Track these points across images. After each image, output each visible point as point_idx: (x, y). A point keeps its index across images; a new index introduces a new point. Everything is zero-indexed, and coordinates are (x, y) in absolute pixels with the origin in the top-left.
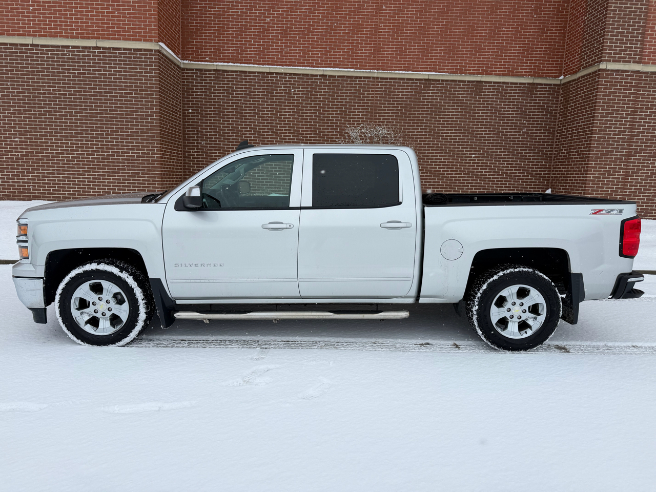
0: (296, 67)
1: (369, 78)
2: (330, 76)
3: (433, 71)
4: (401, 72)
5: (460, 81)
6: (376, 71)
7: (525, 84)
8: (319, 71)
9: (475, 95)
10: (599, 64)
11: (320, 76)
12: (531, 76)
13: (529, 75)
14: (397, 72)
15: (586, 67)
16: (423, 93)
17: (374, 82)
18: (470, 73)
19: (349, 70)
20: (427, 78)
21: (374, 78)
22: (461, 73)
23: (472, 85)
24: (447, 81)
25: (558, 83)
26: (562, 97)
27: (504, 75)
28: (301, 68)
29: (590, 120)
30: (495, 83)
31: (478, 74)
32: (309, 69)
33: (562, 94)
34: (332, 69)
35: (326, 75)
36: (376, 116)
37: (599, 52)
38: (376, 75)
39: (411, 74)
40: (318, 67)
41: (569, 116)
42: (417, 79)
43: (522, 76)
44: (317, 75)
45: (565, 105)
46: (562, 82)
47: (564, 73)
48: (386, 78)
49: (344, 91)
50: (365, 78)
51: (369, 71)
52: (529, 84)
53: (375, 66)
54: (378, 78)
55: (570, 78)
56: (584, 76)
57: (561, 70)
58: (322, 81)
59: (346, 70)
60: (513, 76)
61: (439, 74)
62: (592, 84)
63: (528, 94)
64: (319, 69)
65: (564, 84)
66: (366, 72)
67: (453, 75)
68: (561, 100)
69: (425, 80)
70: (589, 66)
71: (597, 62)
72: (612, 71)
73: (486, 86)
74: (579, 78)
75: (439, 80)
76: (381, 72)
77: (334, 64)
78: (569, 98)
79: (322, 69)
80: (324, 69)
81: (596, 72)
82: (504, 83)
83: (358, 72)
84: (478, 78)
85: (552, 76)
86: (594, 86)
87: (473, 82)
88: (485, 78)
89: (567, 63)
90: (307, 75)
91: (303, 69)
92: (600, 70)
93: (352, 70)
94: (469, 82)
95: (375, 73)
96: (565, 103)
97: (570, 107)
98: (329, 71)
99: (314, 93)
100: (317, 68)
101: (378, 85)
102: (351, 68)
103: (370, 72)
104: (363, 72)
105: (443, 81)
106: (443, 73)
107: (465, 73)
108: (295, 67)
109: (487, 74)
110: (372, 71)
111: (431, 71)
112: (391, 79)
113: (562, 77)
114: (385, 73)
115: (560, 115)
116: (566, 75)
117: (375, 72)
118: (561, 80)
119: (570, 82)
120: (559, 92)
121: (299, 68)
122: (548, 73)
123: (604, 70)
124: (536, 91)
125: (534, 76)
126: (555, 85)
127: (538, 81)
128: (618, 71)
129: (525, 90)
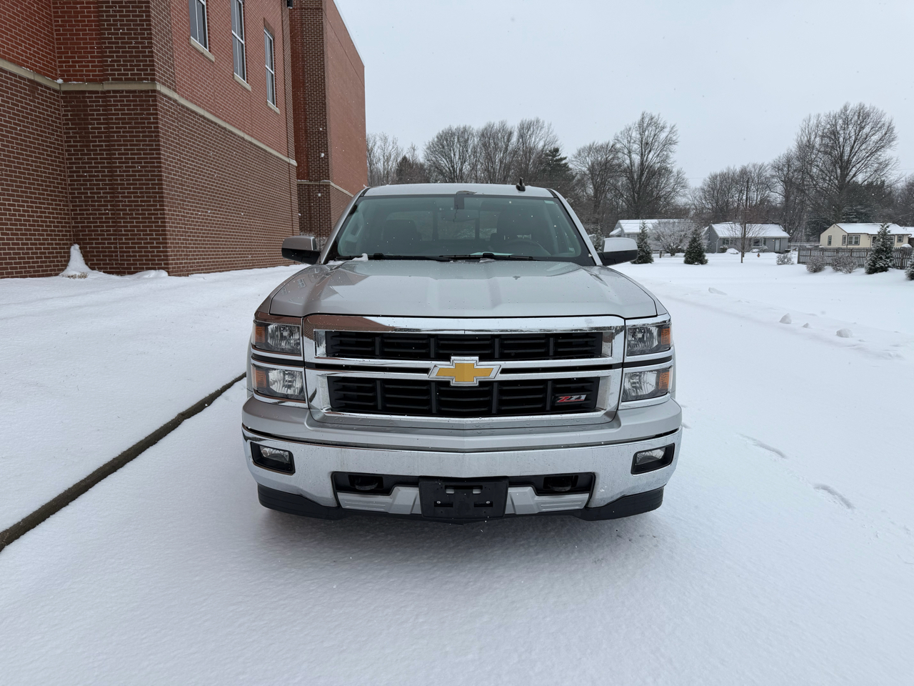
7: (24, 79)
12: (31, 69)
13: (27, 67)
15: (120, 80)
25: (57, 88)
26: (65, 111)
33: (63, 106)
37: (145, 66)
41: (94, 141)
43: (21, 65)
45: (79, 124)
46: (64, 89)
47: (62, 76)
52: (30, 80)
55: (74, 86)
56: (119, 92)
57: (56, 70)
60: (10, 61)
62: (141, 105)
63: (30, 96)
65: (65, 92)
68: (65, 115)
70: (128, 79)
71: (147, 79)
72: (163, 95)
74: (107, 92)
78: (86, 115)
81: (147, 91)
85: (48, 75)
86: (149, 110)
92: (154, 91)
96: (77, 122)
97: (93, 129)
113: (60, 81)
116: (70, 80)
118: (60, 84)
119: (84, 92)
120: (60, 102)
122: (44, 69)
123: (159, 92)
124: (38, 94)
125: (32, 69)
126: (55, 90)
127: (39, 79)
128: (165, 96)
129: (25, 89)
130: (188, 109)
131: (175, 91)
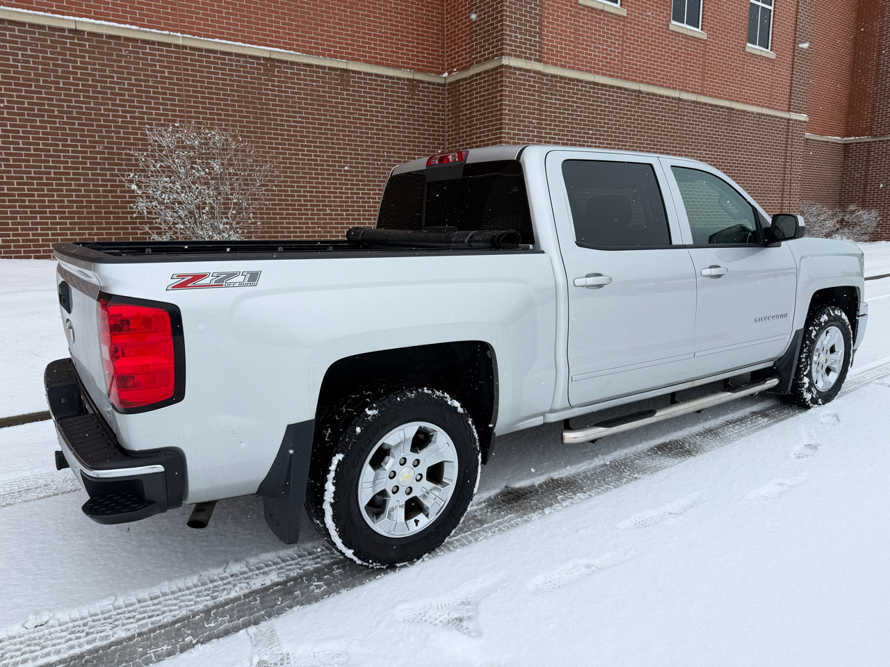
0: (14, 9)
1: (169, 45)
2: (90, 34)
3: (276, 47)
4: (224, 41)
5: (318, 67)
6: (179, 34)
7: (404, 79)
8: (68, 21)
9: (341, 90)
10: (501, 59)
11: (71, 31)
12: (410, 69)
13: (407, 68)
14: (217, 40)
15: (480, 61)
16: (265, 80)
17: (178, 53)
18: (331, 56)
19: (128, 26)
20: (267, 55)
21: (177, 46)
22: (319, 54)
23: (335, 74)
24: (297, 64)
25: (442, 81)
26: (449, 102)
27: (377, 64)
28: (25, 11)
29: (496, 134)
30: (366, 74)
31: (342, 58)
32: (42, 16)
33: (448, 98)
34: (92, 21)
35: (84, 32)
36: (191, 112)
37: (497, 41)
38: (180, 42)
39: (241, 46)
40: (63, 14)
41: (463, 128)
42: (251, 57)
43: (399, 67)
44: (63, 30)
45: (455, 113)
46: (448, 81)
47: (448, 69)
48: (200, 50)
49: (123, 64)
50: (160, 44)
51: (167, 32)
52: (409, 80)
53: (177, 26)
54: (184, 47)
55: (457, 76)
56: (479, 74)
57: (444, 65)
58: (76, 41)
59: (122, 26)
60: (388, 66)
61: (285, 51)
62: (492, 84)
63: (408, 94)
64: (66, 17)
65: (450, 84)
66: (161, 34)
67: (306, 56)
68: (448, 106)
69: (265, 59)
70: (485, 60)
71: (497, 55)
72: (515, 68)
73: (354, 77)
74: (473, 76)
75: (286, 62)
76: (190, 38)
77: (95, 13)
78: (459, 103)
79: (71, 18)
80: (77, 19)
81: (496, 69)
82: (377, 75)
83: (146, 32)
84: (342, 64)
85: (433, 72)
86: (497, 87)
87: (336, 69)
88: (353, 66)
89: (451, 55)
90: (41, 27)
91: (30, 14)
92: (502, 66)
93: (134, 27)
94: (330, 68)
95: (179, 39)
96: (454, 111)
97: (463, 115)
98: (87, 24)
99: (60, 62)
100: (61, 16)
101: (187, 59)
102: (131, 24)
103: (169, 35)
104: (157, 33)
105: (292, 63)
106: (292, 52)
107: (324, 55)
108: (10, 9)
109: (354, 59)
110: (171, 33)
111: (272, 46)
112: (208, 51)
113: (446, 75)
114: (195, 39)
115: (449, 127)
116: (452, 72)
117: (178, 37)
118: (445, 78)
119: (458, 81)
120: (444, 94)
121: (20, 10)
122: (429, 67)
123: (507, 66)
124: (418, 91)
125: (414, 69)
126: (439, 84)
127: (419, 77)
128: (520, 69)
129: (404, 89)
130: (562, 78)
131: (539, 61)
